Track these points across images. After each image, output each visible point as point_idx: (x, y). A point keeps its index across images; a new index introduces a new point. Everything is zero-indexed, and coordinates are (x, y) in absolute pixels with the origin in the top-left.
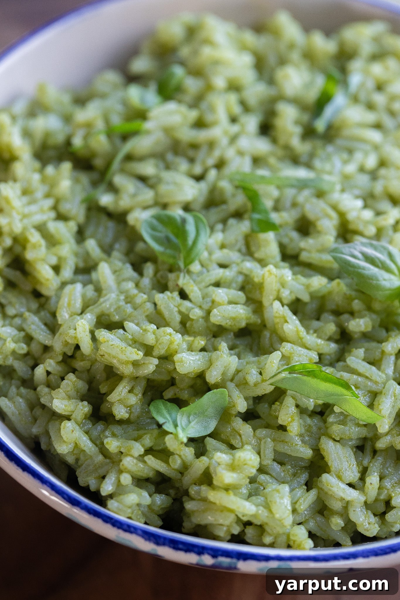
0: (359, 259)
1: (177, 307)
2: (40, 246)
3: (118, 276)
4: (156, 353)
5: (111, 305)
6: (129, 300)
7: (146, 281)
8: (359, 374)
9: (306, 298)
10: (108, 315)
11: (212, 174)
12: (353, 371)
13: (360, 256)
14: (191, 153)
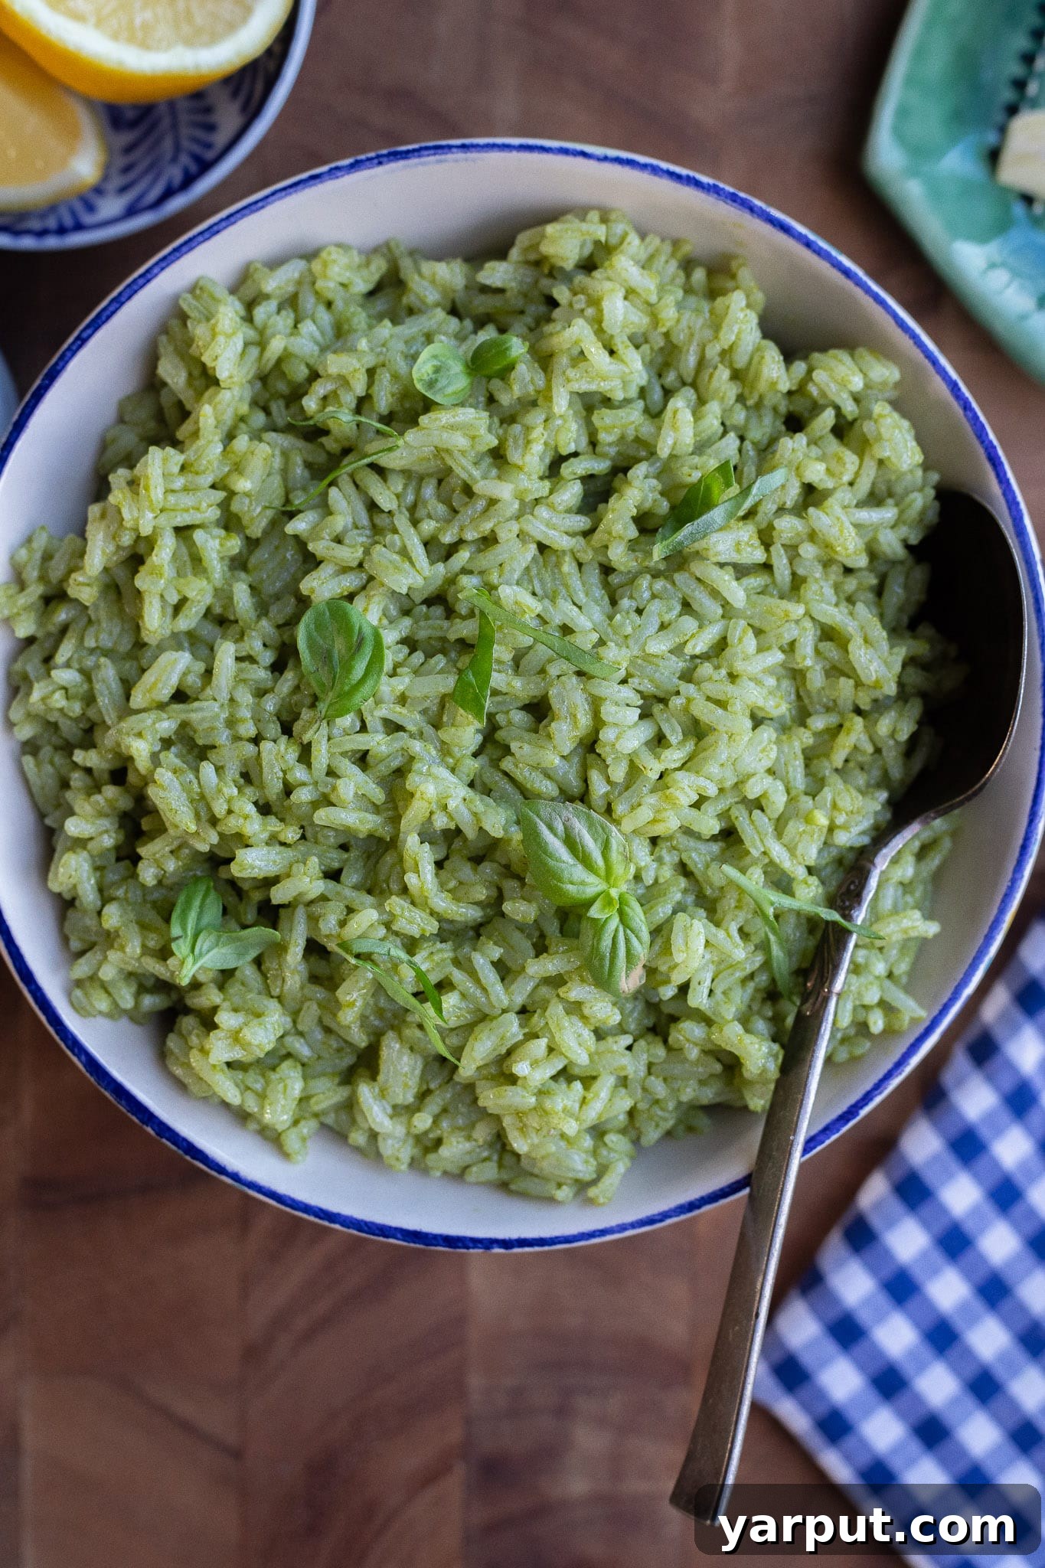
0: (555, 835)
1: (284, 772)
2: (161, 575)
3: (241, 670)
4: (220, 828)
5: (203, 719)
6: (231, 723)
7: (270, 704)
8: (477, 981)
9: (470, 833)
10: (195, 732)
11: (463, 556)
12: (473, 974)
13: (560, 828)
14: (457, 499)
